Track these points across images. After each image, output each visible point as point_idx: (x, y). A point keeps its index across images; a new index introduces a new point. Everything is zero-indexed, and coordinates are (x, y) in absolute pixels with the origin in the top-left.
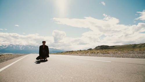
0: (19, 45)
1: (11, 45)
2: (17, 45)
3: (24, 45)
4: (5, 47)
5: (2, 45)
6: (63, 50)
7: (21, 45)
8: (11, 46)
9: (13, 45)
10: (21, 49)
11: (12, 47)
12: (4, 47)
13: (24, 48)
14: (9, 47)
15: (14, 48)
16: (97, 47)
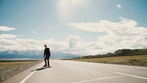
0: (35, 51)
1: (28, 50)
2: (33, 50)
3: (40, 51)
4: (23, 52)
5: (20, 51)
6: (78, 55)
7: (37, 51)
8: (28, 51)
9: (30, 51)
10: (38, 55)
11: (29, 52)
12: (22, 53)
13: (40, 53)
14: (26, 52)
15: (31, 53)
16: (117, 51)
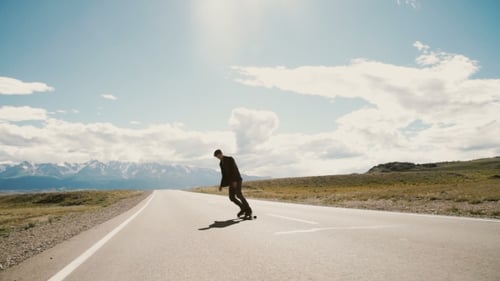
0: (118, 164)
1: (92, 162)
2: (111, 162)
3: (133, 163)
4: (75, 169)
5: (66, 163)
7: (125, 164)
8: (94, 166)
9: (100, 164)
10: (126, 177)
11: (98, 170)
12: (72, 172)
13: (134, 173)
14: (86, 169)
15: (104, 173)
